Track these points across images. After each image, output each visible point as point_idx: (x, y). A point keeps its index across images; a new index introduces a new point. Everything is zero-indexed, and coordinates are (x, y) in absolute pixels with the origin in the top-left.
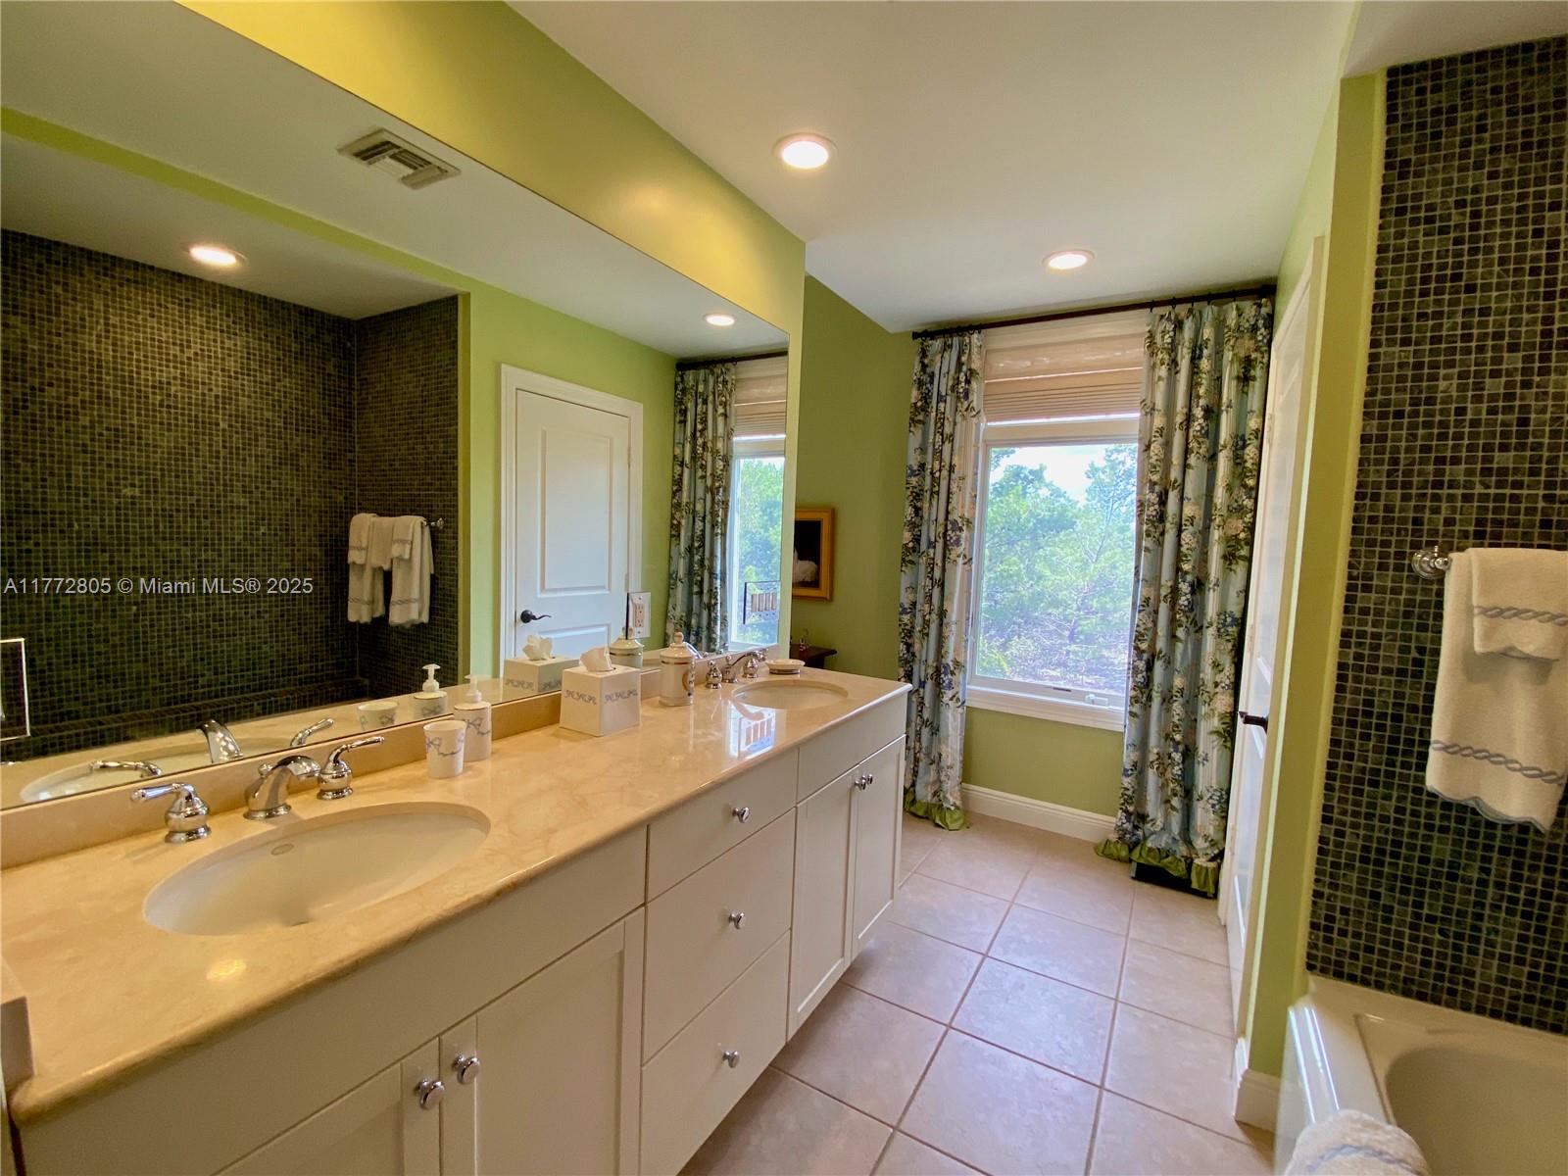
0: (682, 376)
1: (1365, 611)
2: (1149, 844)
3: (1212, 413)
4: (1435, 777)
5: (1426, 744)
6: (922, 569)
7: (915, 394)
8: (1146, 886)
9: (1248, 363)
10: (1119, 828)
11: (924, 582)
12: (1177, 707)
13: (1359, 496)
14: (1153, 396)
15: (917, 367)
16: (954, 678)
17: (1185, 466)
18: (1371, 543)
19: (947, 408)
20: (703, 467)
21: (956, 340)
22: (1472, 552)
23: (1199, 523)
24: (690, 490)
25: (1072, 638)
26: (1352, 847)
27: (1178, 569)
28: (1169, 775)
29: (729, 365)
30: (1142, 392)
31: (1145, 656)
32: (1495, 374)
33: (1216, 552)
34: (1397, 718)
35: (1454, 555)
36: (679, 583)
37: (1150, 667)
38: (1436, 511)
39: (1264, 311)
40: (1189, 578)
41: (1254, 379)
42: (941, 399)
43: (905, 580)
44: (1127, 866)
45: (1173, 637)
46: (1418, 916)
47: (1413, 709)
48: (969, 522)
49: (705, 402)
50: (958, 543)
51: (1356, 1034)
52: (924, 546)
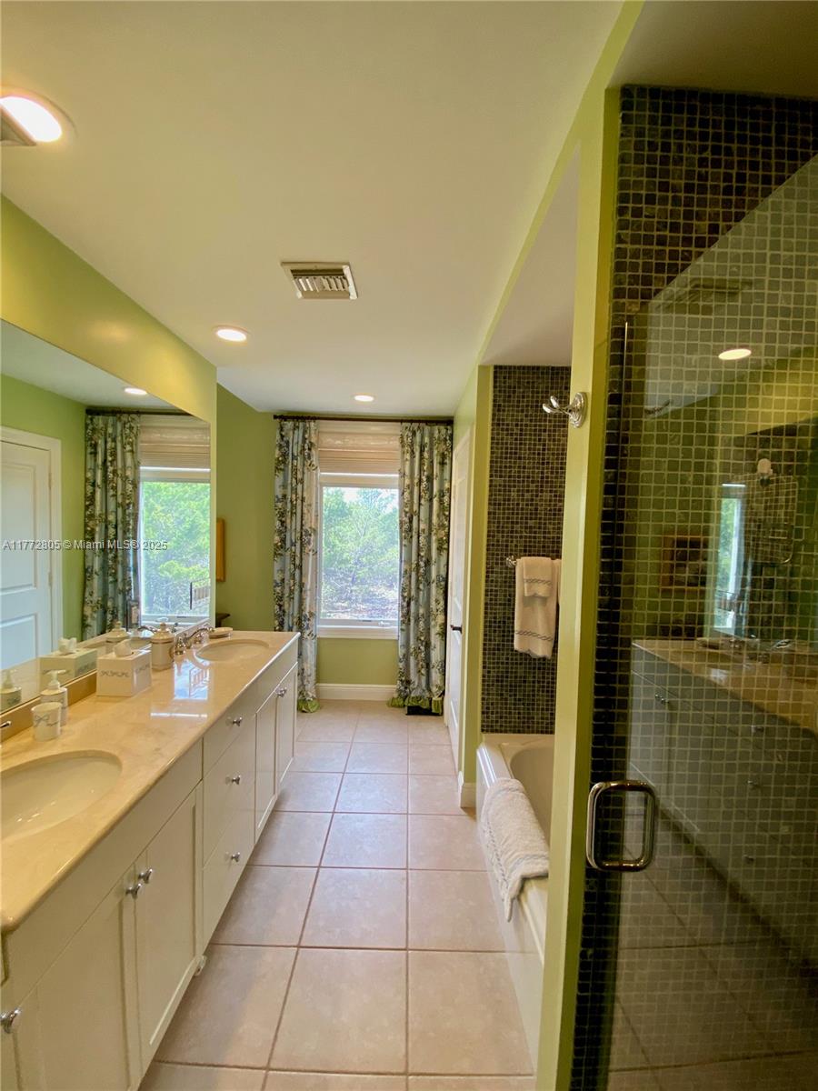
0: (91, 420)
1: (492, 581)
2: (412, 695)
3: (430, 479)
4: (517, 646)
5: (513, 631)
6: (288, 560)
7: (277, 453)
8: (412, 717)
9: (443, 456)
10: (399, 691)
11: (289, 567)
12: (421, 623)
13: (488, 536)
14: (404, 467)
15: (278, 437)
16: (310, 622)
17: (420, 504)
18: (493, 554)
19: (298, 463)
20: (115, 488)
21: (301, 424)
22: (523, 558)
23: (426, 531)
24: (101, 504)
25: (353, 582)
26: (493, 677)
27: (419, 555)
28: (419, 658)
29: (134, 416)
30: (399, 466)
31: (406, 600)
32: (528, 491)
33: (434, 546)
34: (504, 622)
35: (518, 560)
36: (95, 576)
37: (409, 604)
38: (512, 542)
39: (449, 432)
40: (424, 559)
41: (446, 464)
42: (294, 458)
43: (277, 566)
44: (402, 710)
45: (418, 589)
46: (515, 699)
47: (509, 618)
48: (315, 531)
49: (114, 440)
50: (309, 543)
51: (499, 752)
52: (288, 545)
